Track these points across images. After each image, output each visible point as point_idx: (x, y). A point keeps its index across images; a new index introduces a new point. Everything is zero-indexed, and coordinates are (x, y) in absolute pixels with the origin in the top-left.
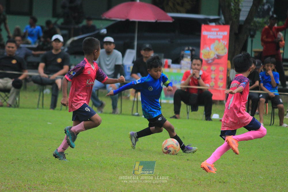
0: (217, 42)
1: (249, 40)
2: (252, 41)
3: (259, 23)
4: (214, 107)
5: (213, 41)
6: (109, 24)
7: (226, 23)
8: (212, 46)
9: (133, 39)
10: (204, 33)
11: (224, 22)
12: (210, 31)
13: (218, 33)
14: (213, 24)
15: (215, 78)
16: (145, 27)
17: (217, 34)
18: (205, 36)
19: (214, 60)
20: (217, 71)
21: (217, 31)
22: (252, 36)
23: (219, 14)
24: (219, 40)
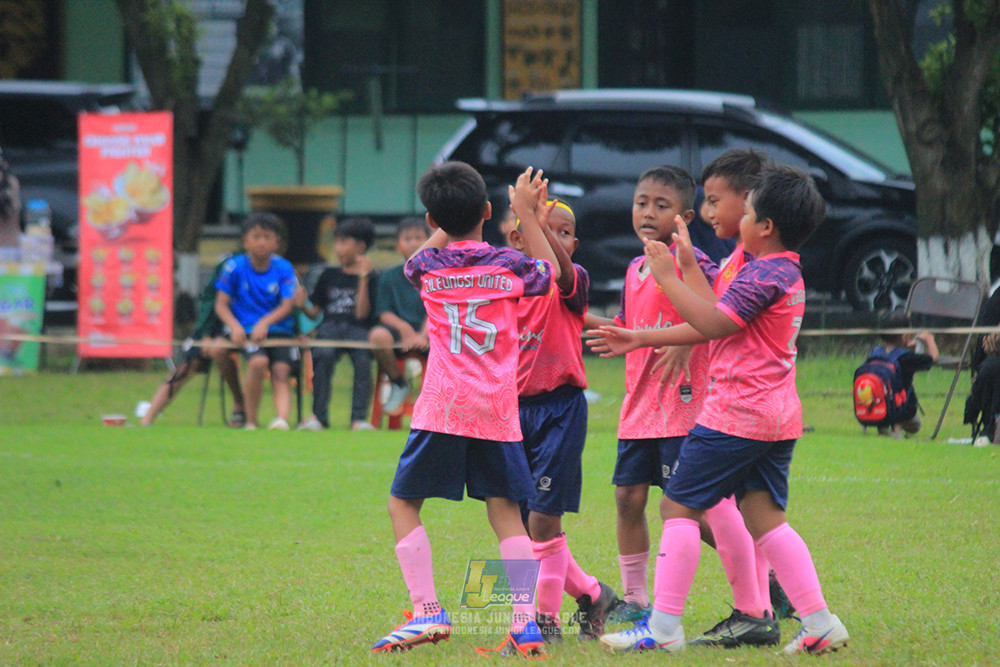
0: (132, 169)
1: (231, 158)
2: (240, 162)
3: (259, 102)
5: (119, 165)
7: (157, 106)
8: (119, 183)
10: (89, 140)
11: (148, 104)
12: (107, 132)
13: (138, 139)
14: (113, 111)
15: (134, 288)
17: (132, 144)
18: (95, 151)
19: (126, 226)
20: (139, 265)
21: (131, 134)
22: (240, 146)
23: (127, 78)
24: (139, 161)
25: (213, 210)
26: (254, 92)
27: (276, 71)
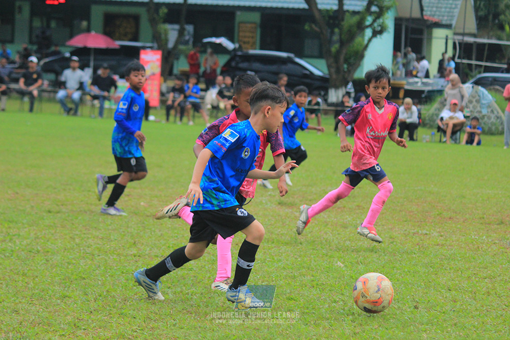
1: (175, 63)
2: (178, 63)
3: (182, 49)
4: (151, 111)
6: (70, 49)
7: (159, 48)
9: (89, 61)
10: (142, 56)
11: (157, 48)
12: (146, 54)
13: (154, 56)
14: (149, 50)
16: (99, 52)
17: (152, 57)
18: (143, 59)
19: (150, 76)
20: (153, 85)
21: (152, 55)
22: (178, 59)
23: (153, 42)
24: (153, 62)
25: (170, 73)
26: (182, 47)
27: (186, 43)
